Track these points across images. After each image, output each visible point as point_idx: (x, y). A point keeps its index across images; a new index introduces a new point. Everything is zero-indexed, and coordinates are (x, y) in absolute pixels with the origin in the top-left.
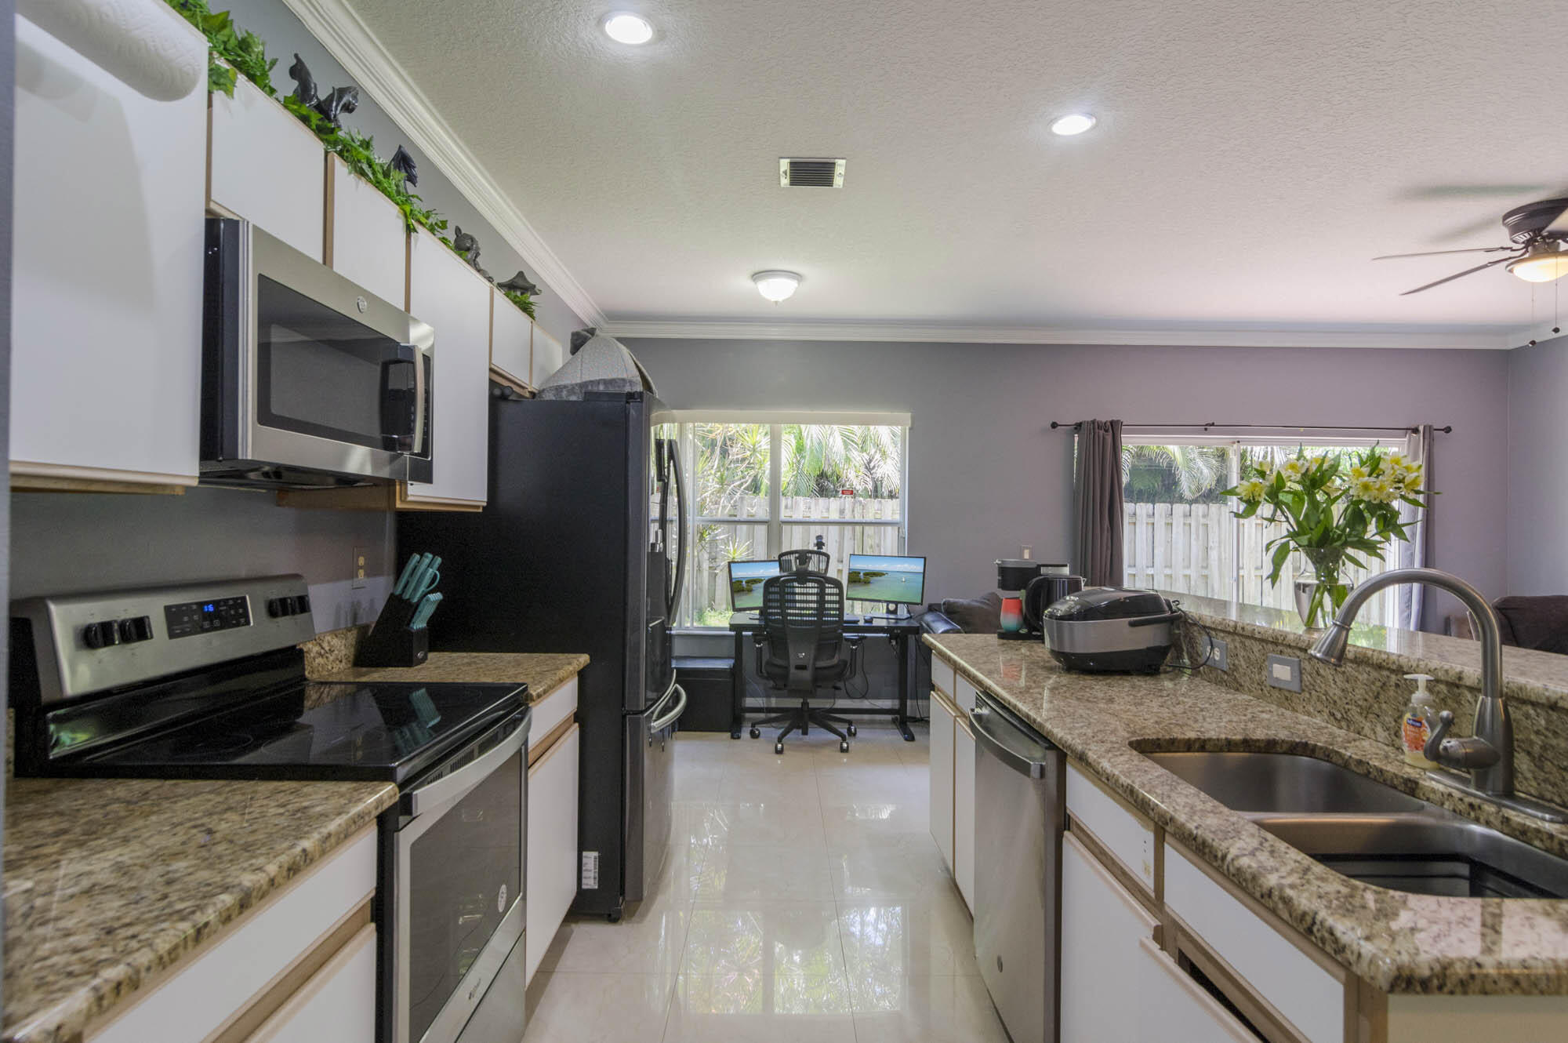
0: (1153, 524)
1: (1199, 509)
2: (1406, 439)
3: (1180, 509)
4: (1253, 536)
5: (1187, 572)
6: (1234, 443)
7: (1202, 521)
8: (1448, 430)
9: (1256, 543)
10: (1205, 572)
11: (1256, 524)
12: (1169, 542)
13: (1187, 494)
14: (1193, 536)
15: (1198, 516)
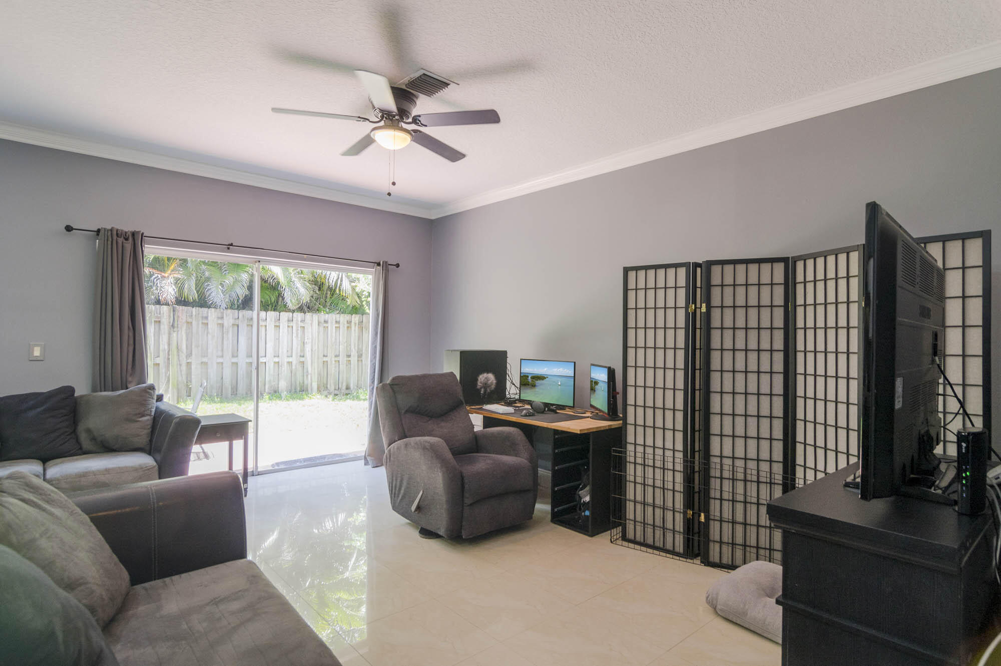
0: (266, 326)
1: (298, 316)
2: (374, 270)
3: (285, 316)
4: (334, 335)
5: (290, 360)
6: (256, 262)
7: (301, 324)
8: (398, 266)
9: (336, 339)
10: (302, 359)
11: (336, 327)
12: (278, 339)
13: (291, 306)
14: (294, 335)
15: (297, 320)
